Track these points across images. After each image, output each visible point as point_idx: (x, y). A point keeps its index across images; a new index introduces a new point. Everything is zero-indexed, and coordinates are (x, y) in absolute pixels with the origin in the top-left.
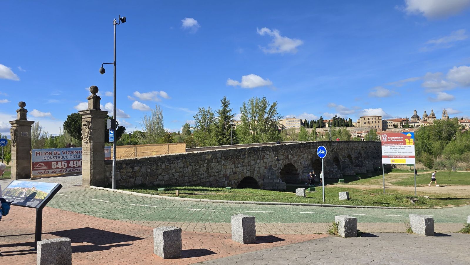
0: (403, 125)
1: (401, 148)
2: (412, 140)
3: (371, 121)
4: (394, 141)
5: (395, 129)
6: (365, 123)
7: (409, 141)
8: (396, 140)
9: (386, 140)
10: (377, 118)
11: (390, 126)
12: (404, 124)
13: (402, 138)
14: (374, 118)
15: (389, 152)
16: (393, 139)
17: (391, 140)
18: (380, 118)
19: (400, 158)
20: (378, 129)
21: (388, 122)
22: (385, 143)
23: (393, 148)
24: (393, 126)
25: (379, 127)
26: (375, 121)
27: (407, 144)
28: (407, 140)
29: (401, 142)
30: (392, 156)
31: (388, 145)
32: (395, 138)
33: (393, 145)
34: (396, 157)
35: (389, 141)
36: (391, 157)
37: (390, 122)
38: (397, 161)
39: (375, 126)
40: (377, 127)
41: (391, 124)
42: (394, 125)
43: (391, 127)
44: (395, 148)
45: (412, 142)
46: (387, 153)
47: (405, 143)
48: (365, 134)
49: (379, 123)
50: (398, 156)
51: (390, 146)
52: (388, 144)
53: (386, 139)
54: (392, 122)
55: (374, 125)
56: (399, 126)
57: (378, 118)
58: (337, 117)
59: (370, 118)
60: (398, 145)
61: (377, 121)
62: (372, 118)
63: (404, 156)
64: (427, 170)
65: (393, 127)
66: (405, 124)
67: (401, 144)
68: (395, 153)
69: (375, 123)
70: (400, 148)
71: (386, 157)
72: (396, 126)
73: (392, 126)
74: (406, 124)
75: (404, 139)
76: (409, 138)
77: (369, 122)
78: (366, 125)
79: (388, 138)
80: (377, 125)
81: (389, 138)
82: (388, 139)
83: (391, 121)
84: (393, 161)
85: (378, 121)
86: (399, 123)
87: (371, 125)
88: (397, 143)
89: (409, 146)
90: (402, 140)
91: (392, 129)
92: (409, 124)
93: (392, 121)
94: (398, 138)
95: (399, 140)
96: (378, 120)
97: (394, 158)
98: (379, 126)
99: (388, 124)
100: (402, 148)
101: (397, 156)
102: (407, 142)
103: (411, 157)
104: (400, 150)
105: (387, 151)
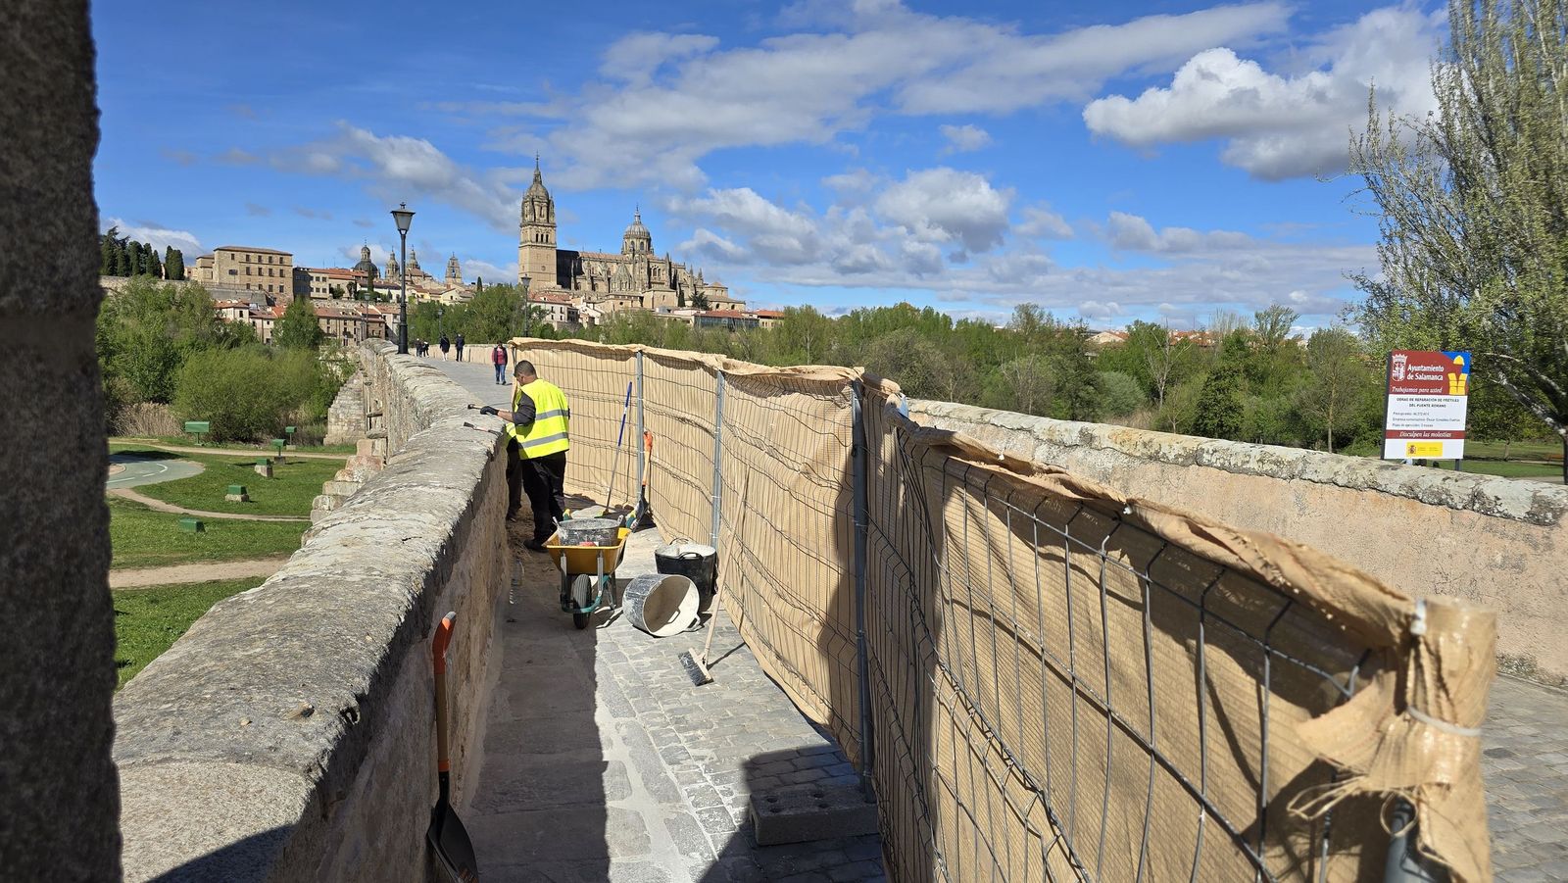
0: (355, 292)
1: (1437, 403)
2: (1464, 376)
3: (254, 268)
4: (1421, 378)
5: (334, 302)
6: (232, 272)
7: (1458, 380)
8: (1426, 378)
9: (1402, 377)
10: (276, 259)
11: (318, 290)
12: (358, 289)
13: (1441, 369)
14: (265, 259)
15: (1404, 417)
16: (1420, 373)
17: (1414, 377)
18: (286, 260)
19: (1430, 438)
20: (280, 298)
21: (312, 278)
22: (1399, 384)
23: (1416, 403)
24: (328, 291)
25: (281, 291)
26: (271, 270)
27: (1452, 390)
28: (1452, 376)
29: (1437, 384)
30: (1411, 431)
31: (1406, 393)
32: (1426, 369)
33: (1417, 393)
34: (1422, 435)
35: (1410, 377)
36: (1407, 434)
37: (318, 279)
38: (1422, 449)
39: (271, 287)
40: (276, 289)
41: (323, 285)
42: (331, 290)
43: (321, 294)
44: (1420, 403)
45: (1464, 385)
46: (1400, 423)
47: (1446, 392)
48: (238, 311)
49: (282, 276)
50: (1427, 432)
51: (1409, 396)
52: (1406, 390)
53: (1402, 370)
54: (324, 279)
55: (265, 281)
56: (347, 294)
57: (281, 258)
58: (118, 237)
59: (254, 257)
60: (1429, 394)
61: (276, 270)
62: (260, 257)
63: (1442, 432)
65: (328, 294)
66: (363, 289)
67: (1436, 390)
68: (1418, 423)
69: (271, 274)
70: (1435, 403)
71: (1396, 434)
72: (336, 294)
73: (324, 290)
74: (366, 289)
75: (1445, 374)
76: (1458, 370)
77: (248, 269)
78: (237, 279)
79: (1407, 367)
80: (277, 282)
81: (1410, 368)
82: (1407, 373)
83: (321, 276)
84: (1412, 450)
85: (281, 271)
86: (344, 285)
87: (255, 280)
88: (1429, 387)
89: (1454, 398)
90: (1441, 379)
91: (326, 303)
92: (375, 290)
93: (324, 275)
94: (1434, 369)
95: (1434, 378)
96: (282, 267)
97: (1416, 438)
98: (281, 289)
99: (313, 284)
100: (1440, 403)
101: (1422, 432)
102: (1451, 383)
103: (1455, 435)
104: (1434, 413)
105: (1402, 414)
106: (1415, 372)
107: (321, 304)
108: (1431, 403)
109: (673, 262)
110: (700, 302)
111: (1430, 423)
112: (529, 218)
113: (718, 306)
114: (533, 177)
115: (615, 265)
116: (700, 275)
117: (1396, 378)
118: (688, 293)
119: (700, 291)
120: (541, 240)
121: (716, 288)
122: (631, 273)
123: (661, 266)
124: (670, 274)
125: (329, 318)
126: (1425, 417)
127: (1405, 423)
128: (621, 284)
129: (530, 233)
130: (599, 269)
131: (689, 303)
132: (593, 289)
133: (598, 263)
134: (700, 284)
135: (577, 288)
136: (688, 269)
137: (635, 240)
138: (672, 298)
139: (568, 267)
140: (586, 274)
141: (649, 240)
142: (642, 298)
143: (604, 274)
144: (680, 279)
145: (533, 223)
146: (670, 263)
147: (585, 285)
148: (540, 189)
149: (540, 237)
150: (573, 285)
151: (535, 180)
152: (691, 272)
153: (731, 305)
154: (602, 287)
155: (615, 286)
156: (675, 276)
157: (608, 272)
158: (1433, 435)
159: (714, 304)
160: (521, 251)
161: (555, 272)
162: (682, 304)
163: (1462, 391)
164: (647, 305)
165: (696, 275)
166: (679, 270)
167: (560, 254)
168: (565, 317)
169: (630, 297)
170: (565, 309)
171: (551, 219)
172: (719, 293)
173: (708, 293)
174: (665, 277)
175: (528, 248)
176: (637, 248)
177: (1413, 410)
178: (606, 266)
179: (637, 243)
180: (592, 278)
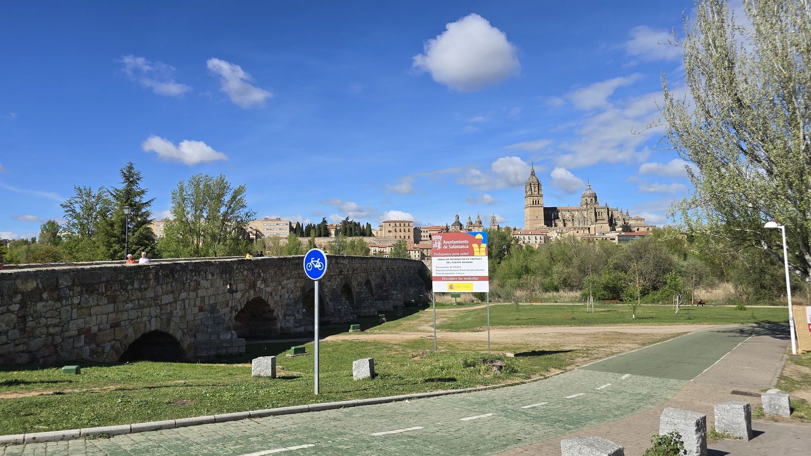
1: (466, 261)
2: (484, 246)
3: (398, 229)
4: (453, 247)
6: (390, 232)
7: (480, 248)
8: (456, 247)
9: (439, 247)
10: (407, 224)
11: (424, 237)
13: (466, 242)
14: (402, 224)
15: (446, 269)
16: (452, 245)
17: (448, 247)
18: (411, 224)
19: (463, 280)
20: (408, 241)
21: (422, 231)
22: (438, 252)
23: (451, 261)
25: (409, 238)
26: (404, 229)
27: (476, 253)
28: (475, 246)
29: (465, 250)
30: (450, 277)
31: (443, 256)
32: (455, 242)
33: (451, 256)
34: (457, 279)
35: (445, 247)
36: (447, 279)
37: (424, 231)
38: (459, 287)
39: (405, 236)
40: (407, 238)
41: (426, 234)
42: (430, 236)
43: (426, 238)
44: (454, 261)
45: (484, 249)
46: (440, 272)
47: (471, 253)
48: (390, 248)
49: (409, 231)
50: (461, 277)
51: (446, 258)
52: (443, 254)
53: (439, 244)
54: (427, 231)
55: (402, 234)
57: (409, 224)
58: (349, 221)
59: (398, 224)
60: (460, 256)
61: (407, 230)
62: (400, 224)
63: (471, 277)
64: (479, 303)
65: (428, 238)
67: (465, 254)
68: (453, 272)
69: (405, 231)
70: (464, 261)
71: (439, 279)
73: (427, 236)
75: (470, 245)
76: (479, 242)
77: (395, 229)
78: (391, 234)
79: (442, 242)
80: (407, 234)
81: (444, 242)
82: (443, 245)
83: (426, 230)
84: (451, 287)
85: (409, 229)
87: (399, 234)
88: (459, 252)
89: (478, 257)
90: (467, 247)
91: (427, 242)
94: (461, 242)
95: (462, 247)
97: (453, 280)
99: (422, 234)
100: (468, 261)
101: (457, 277)
102: (475, 250)
103: (481, 278)
104: (464, 266)
105: (442, 267)
106: (448, 245)
107: (425, 243)
108: (462, 261)
109: (610, 207)
110: (627, 228)
111: (462, 272)
112: (529, 193)
113: (638, 229)
114: (530, 173)
115: (576, 212)
116: (627, 213)
117: (436, 248)
118: (620, 223)
119: (627, 222)
120: (536, 203)
121: (637, 219)
122: (586, 216)
123: (602, 210)
124: (608, 214)
125: (427, 249)
126: (459, 269)
127: (445, 272)
128: (579, 222)
129: (530, 201)
130: (568, 215)
131: (619, 229)
132: (565, 225)
133: (567, 212)
134: (627, 218)
135: (556, 226)
136: (619, 211)
137: (587, 198)
138: (607, 227)
139: (551, 216)
140: (560, 219)
141: (596, 198)
142: (589, 228)
143: (570, 217)
144: (615, 216)
145: (531, 196)
146: (608, 209)
147: (560, 224)
148: (534, 178)
149: (534, 202)
150: (553, 225)
151: (532, 174)
152: (621, 212)
153: (646, 228)
154: (569, 224)
155: (576, 224)
156: (612, 215)
157: (573, 216)
158: (465, 278)
159: (636, 229)
160: (526, 210)
161: (543, 219)
162: (613, 229)
163: (484, 253)
164: (592, 232)
165: (625, 213)
166: (614, 212)
167: (545, 209)
168: (543, 241)
169: (582, 228)
170: (542, 237)
171: (540, 193)
172: (639, 222)
173: (631, 222)
174: (605, 216)
175: (529, 208)
176: (589, 202)
177: (449, 265)
178: (571, 213)
179: (589, 200)
180: (564, 220)
